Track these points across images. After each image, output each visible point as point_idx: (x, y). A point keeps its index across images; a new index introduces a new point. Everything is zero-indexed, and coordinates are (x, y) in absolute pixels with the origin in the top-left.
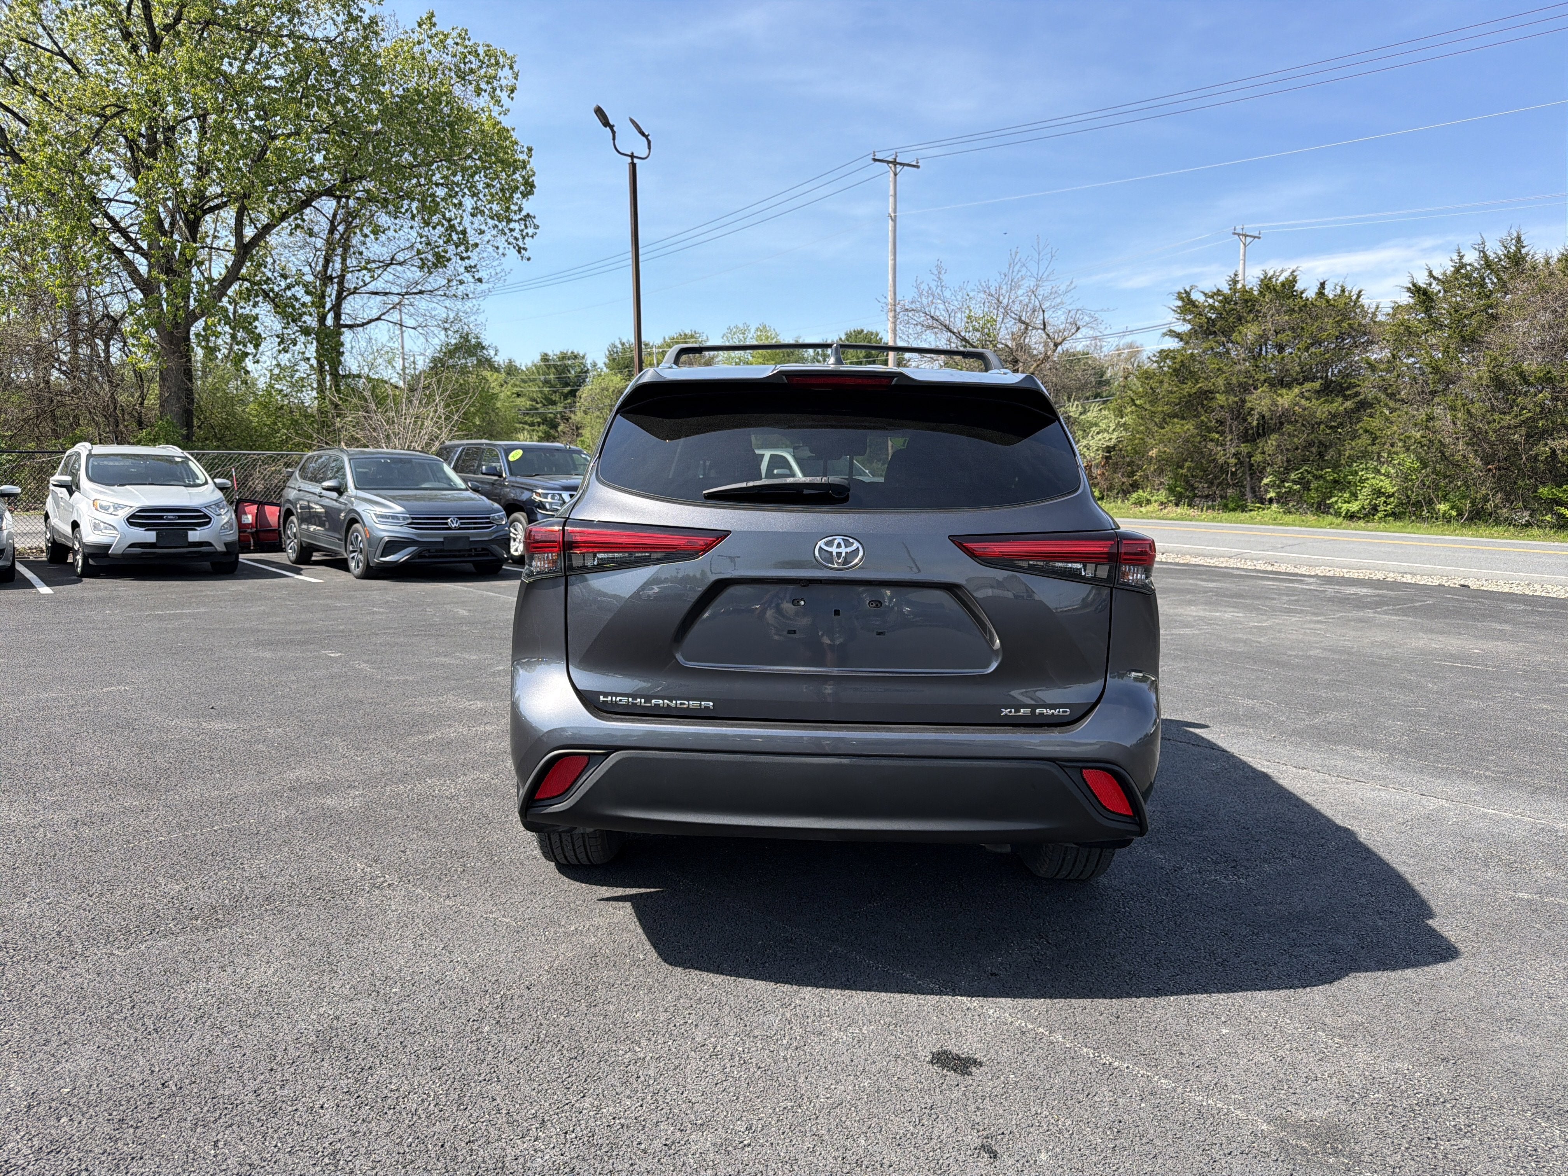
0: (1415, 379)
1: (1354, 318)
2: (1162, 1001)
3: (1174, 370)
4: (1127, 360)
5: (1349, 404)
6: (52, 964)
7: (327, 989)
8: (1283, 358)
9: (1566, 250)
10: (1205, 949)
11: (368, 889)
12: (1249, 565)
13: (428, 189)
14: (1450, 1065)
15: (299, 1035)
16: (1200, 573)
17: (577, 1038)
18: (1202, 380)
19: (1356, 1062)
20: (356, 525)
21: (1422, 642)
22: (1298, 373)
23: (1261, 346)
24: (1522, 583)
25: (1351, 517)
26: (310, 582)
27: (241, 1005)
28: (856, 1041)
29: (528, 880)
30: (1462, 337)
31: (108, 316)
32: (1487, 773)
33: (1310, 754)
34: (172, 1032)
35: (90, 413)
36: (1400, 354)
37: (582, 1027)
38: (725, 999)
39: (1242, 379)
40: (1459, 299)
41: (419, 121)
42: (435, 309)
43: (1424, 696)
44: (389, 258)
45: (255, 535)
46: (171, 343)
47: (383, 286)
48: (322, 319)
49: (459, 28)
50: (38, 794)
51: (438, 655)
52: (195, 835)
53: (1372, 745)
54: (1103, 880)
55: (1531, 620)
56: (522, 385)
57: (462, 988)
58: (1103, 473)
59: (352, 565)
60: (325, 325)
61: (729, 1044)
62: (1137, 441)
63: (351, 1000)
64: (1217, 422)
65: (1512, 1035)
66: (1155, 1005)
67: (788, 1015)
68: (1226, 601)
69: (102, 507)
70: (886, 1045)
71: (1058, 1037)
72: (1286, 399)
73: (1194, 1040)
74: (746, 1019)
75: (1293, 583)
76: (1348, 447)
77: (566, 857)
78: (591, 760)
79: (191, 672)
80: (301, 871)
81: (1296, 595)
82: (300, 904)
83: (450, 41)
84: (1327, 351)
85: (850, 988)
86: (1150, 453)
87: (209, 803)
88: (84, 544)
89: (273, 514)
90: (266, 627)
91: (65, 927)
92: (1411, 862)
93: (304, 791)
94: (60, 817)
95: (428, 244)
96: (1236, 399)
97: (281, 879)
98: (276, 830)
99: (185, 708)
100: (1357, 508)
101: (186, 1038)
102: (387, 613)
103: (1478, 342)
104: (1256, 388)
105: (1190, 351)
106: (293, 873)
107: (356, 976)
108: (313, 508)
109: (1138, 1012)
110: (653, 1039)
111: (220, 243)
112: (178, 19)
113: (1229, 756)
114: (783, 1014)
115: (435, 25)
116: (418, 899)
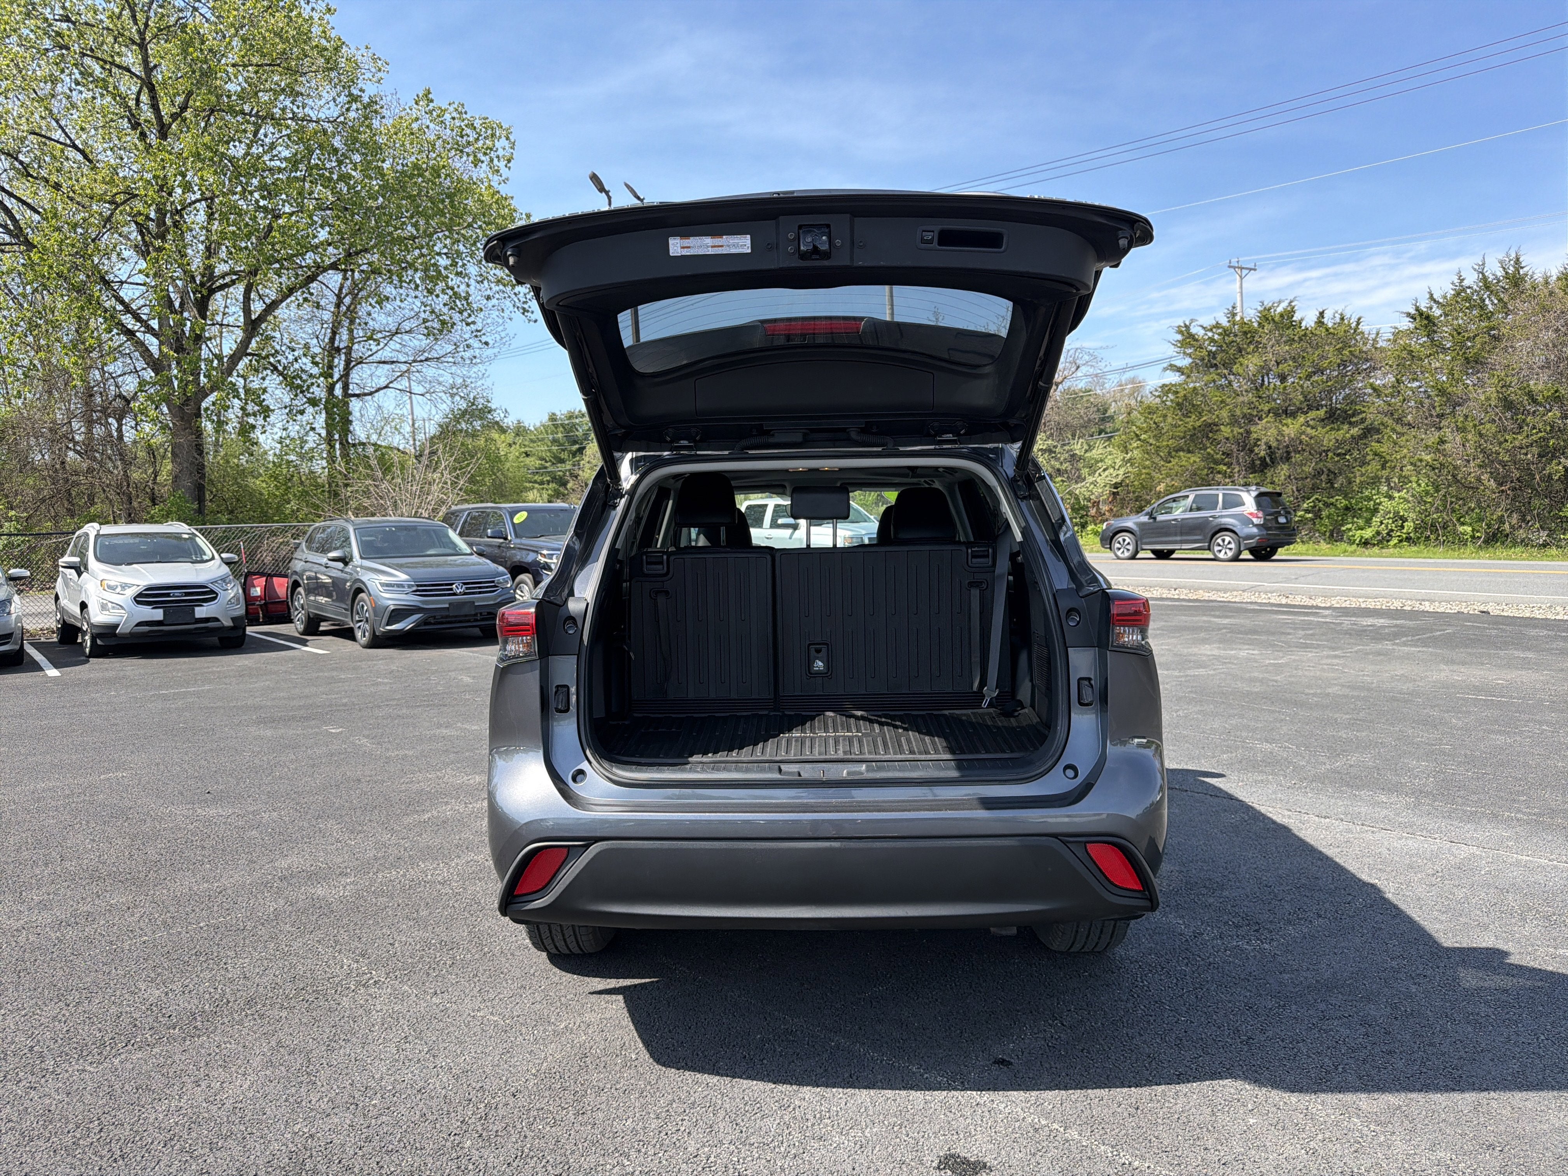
0: (1421, 403)
1: (1355, 345)
2: (1184, 1088)
3: (1178, 404)
4: (1131, 394)
5: (1355, 431)
6: (21, 1084)
7: (304, 1103)
8: (1285, 388)
9: (1565, 269)
10: (1228, 1026)
11: (353, 987)
12: (1263, 599)
13: (430, 259)
14: (1496, 1153)
15: (271, 1157)
16: (1213, 609)
17: (563, 1151)
18: (1205, 412)
19: (1395, 1152)
20: (362, 595)
21: (1443, 674)
22: (1301, 403)
23: (1263, 377)
24: (1544, 607)
25: (1365, 543)
26: (317, 654)
27: (212, 1124)
28: (858, 1146)
29: (518, 973)
30: (1466, 358)
31: (120, 396)
32: (1518, 816)
33: (1333, 801)
34: (139, 1159)
35: (104, 491)
36: (1404, 378)
37: (568, 1139)
38: (720, 1102)
39: (1246, 410)
40: (1461, 322)
41: (419, 194)
42: (442, 376)
43: (1449, 733)
44: (394, 329)
45: (264, 607)
46: (182, 419)
47: (390, 355)
48: (331, 388)
49: (457, 103)
50: (24, 894)
51: (439, 726)
52: (180, 933)
53: (1394, 789)
54: (1120, 951)
55: (1554, 646)
56: (531, 445)
57: (445, 1097)
58: (1111, 510)
59: (359, 634)
60: (333, 395)
61: (724, 1155)
62: (1143, 476)
63: (328, 1115)
64: (1223, 454)
65: (1562, 1115)
66: (1176, 1093)
67: (786, 1118)
68: (1241, 639)
69: (109, 587)
70: (890, 1149)
71: (1073, 1134)
72: (1292, 428)
73: (1219, 1132)
74: (742, 1124)
75: (1308, 616)
76: (1358, 474)
77: (556, 948)
78: (570, 853)
79: (190, 755)
80: (286, 970)
81: (1311, 629)
82: (282, 1007)
83: (447, 116)
84: (1329, 379)
85: (853, 1086)
86: (1158, 489)
87: (197, 897)
88: (92, 624)
89: (281, 585)
90: (269, 704)
91: (38, 1041)
92: (1443, 918)
93: (294, 880)
94: (46, 917)
95: (433, 312)
96: (1242, 430)
97: (265, 979)
98: (263, 924)
99: (182, 794)
100: (1371, 535)
101: (153, 1164)
102: (391, 683)
103: (1482, 363)
104: (1260, 419)
105: (1191, 385)
106: (277, 973)
107: (335, 1087)
108: (319, 579)
109: (1159, 1101)
110: (643, 1150)
111: (230, 320)
112: (184, 108)
113: (1248, 808)
114: (782, 1117)
115: (432, 101)
116: (405, 996)
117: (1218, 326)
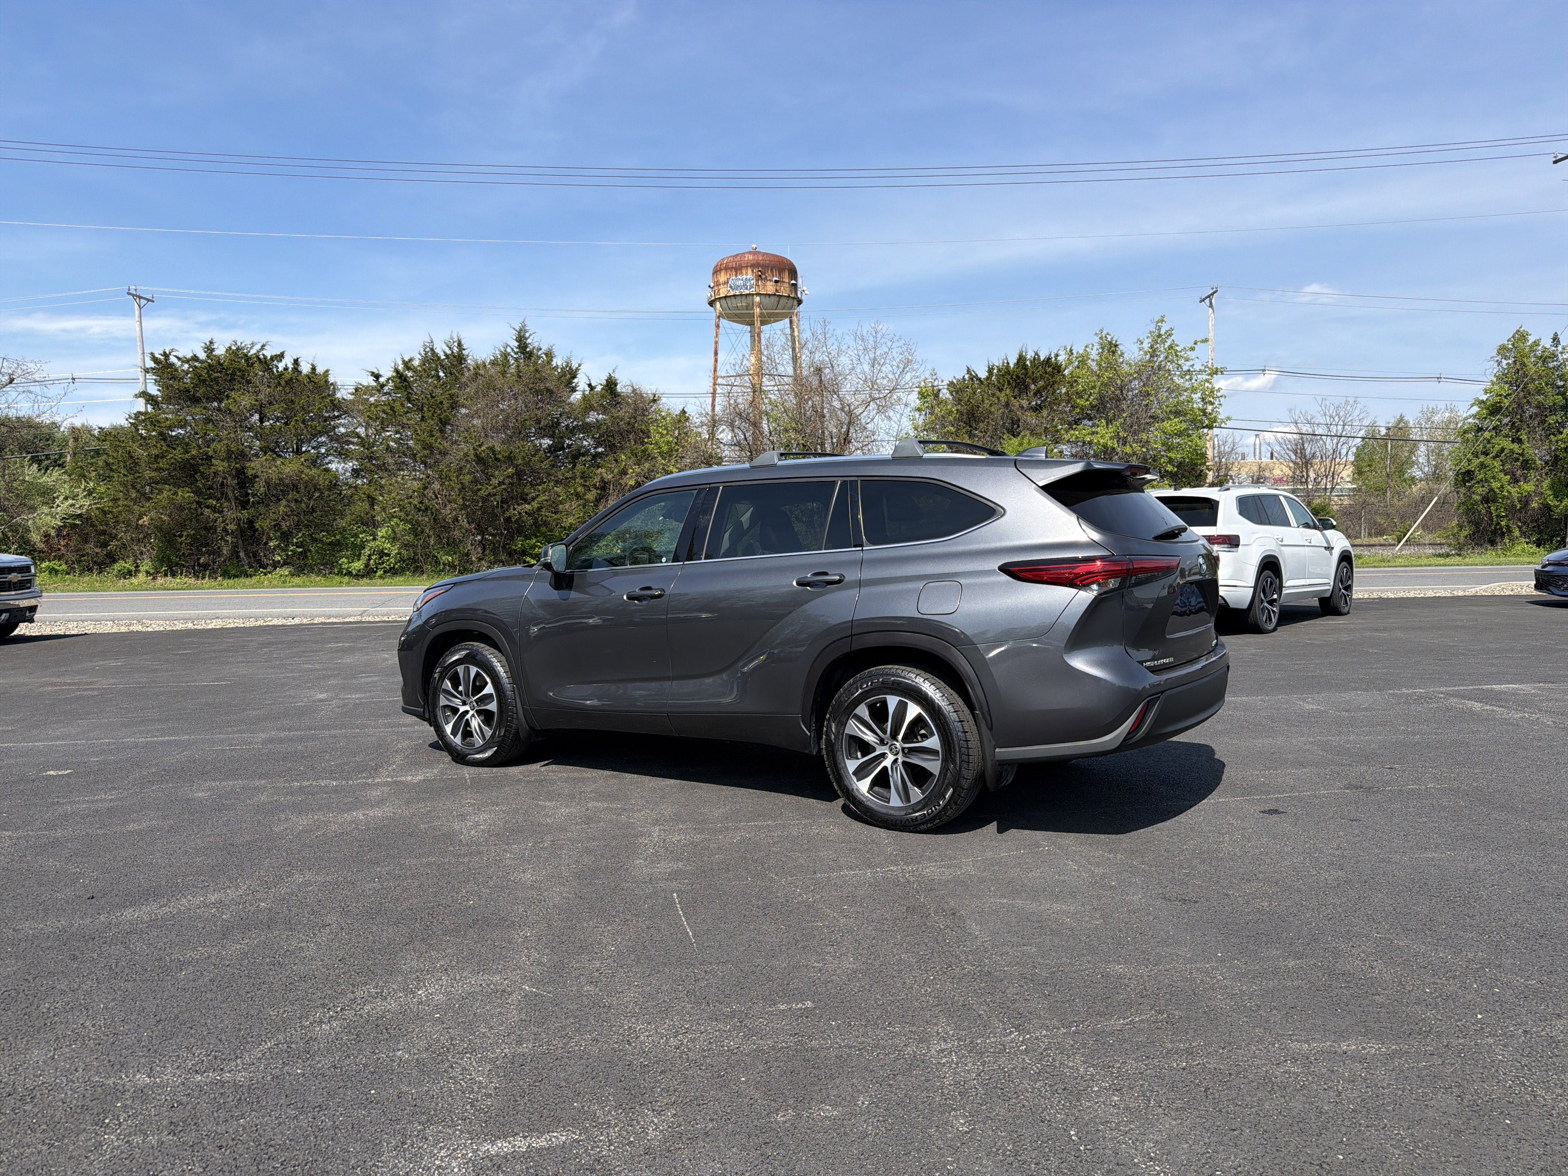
58: (68, 544)
86: (140, 522)
100: (360, 567)
117: (195, 358)
